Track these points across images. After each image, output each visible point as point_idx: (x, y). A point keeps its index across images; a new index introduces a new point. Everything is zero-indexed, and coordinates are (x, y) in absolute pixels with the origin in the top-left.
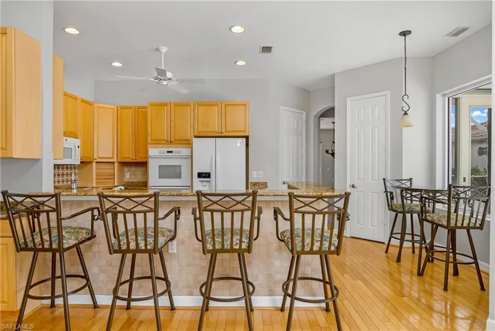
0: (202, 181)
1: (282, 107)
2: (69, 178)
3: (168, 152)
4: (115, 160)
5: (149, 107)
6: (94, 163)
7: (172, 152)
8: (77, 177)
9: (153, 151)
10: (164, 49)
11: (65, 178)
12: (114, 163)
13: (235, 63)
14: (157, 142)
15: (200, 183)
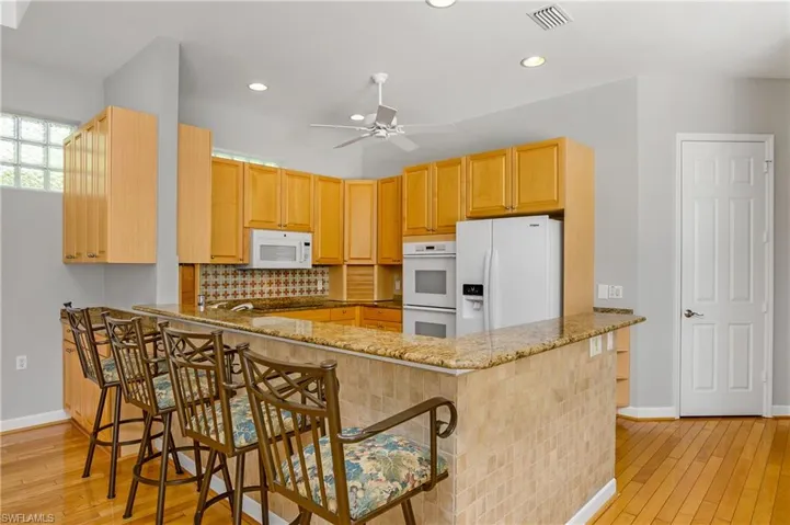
0: (472, 301)
1: (680, 136)
2: (312, 287)
3: (428, 248)
4: (374, 262)
5: (406, 176)
6: (345, 267)
7: (433, 248)
8: (327, 286)
9: (409, 248)
10: (381, 78)
11: (305, 287)
12: (373, 265)
13: (522, 63)
14: (416, 233)
15: (470, 304)
